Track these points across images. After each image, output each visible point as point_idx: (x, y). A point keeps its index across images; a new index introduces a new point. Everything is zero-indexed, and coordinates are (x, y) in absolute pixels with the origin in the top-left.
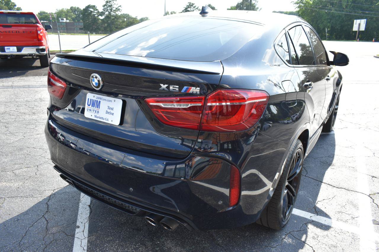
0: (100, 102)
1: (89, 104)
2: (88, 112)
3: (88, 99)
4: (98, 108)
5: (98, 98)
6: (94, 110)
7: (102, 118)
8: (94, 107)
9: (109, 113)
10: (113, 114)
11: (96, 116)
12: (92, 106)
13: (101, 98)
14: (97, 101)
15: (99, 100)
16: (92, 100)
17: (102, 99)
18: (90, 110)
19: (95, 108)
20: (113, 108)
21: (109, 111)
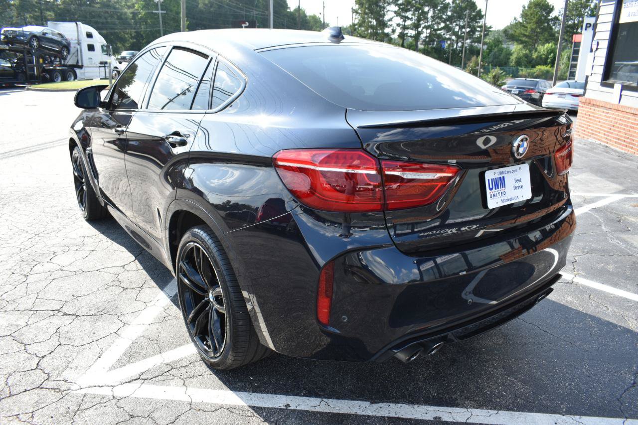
0: (504, 177)
2: (492, 200)
3: (489, 180)
4: (503, 187)
5: (501, 173)
6: (499, 193)
8: (498, 188)
9: (518, 188)
10: (522, 187)
11: (503, 201)
13: (503, 173)
14: (500, 178)
15: (502, 176)
16: (494, 179)
17: (506, 172)
18: (494, 195)
19: (500, 189)
20: (521, 179)
21: (516, 185)
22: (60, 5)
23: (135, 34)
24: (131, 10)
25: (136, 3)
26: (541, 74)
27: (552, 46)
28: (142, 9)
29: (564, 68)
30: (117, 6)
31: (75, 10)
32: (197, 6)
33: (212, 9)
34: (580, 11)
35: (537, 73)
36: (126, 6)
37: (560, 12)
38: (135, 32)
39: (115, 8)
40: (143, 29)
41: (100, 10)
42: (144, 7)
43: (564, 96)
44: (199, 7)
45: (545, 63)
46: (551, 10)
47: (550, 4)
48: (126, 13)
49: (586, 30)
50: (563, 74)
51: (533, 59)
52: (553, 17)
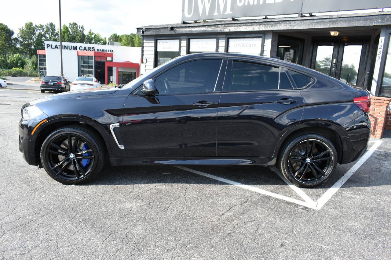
26: (17, 73)
27: (19, 56)
29: (31, 70)
34: (31, 36)
35: (14, 72)
37: (18, 36)
43: (84, 85)
45: (17, 66)
46: (13, 33)
47: (11, 29)
49: (47, 48)
50: (31, 73)
51: (8, 63)
52: (14, 38)
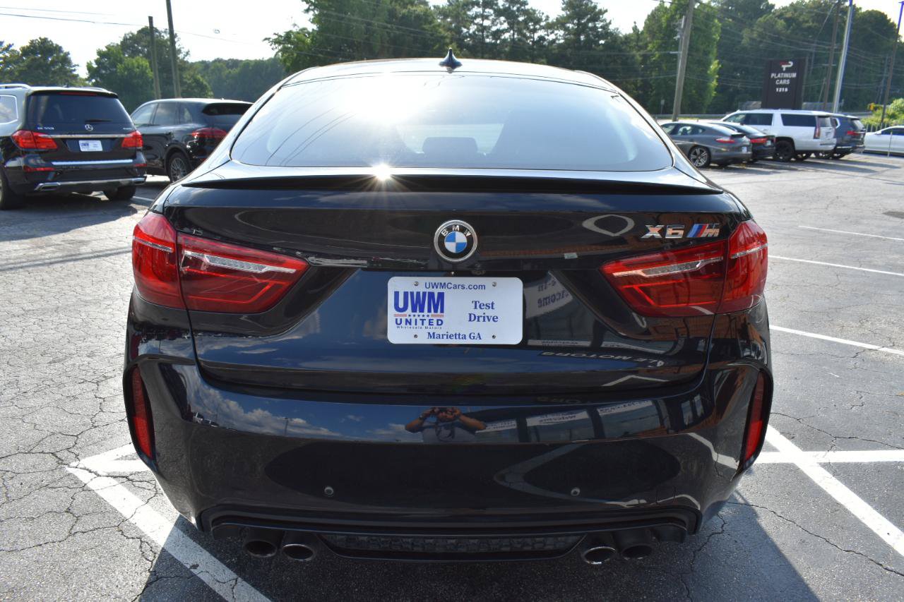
0: (441, 295)
1: (401, 305)
2: (402, 330)
3: (397, 294)
4: (436, 311)
5: (434, 286)
7: (457, 336)
8: (422, 310)
9: (481, 319)
10: (495, 319)
11: (432, 336)
12: (414, 310)
13: (443, 286)
14: (431, 295)
15: (436, 291)
16: (412, 293)
17: (450, 286)
20: (493, 304)
21: (478, 312)
22: (555, 49)
23: (642, 83)
24: (642, 52)
25: (650, 43)
28: (657, 50)
30: (624, 48)
31: (571, 54)
32: (740, 42)
33: (761, 45)
36: (637, 47)
38: (642, 81)
39: (620, 50)
40: (653, 77)
41: (602, 53)
42: (660, 48)
44: (742, 43)
48: (633, 56)
